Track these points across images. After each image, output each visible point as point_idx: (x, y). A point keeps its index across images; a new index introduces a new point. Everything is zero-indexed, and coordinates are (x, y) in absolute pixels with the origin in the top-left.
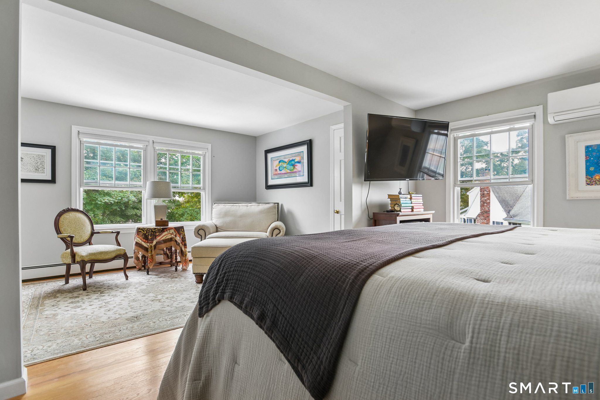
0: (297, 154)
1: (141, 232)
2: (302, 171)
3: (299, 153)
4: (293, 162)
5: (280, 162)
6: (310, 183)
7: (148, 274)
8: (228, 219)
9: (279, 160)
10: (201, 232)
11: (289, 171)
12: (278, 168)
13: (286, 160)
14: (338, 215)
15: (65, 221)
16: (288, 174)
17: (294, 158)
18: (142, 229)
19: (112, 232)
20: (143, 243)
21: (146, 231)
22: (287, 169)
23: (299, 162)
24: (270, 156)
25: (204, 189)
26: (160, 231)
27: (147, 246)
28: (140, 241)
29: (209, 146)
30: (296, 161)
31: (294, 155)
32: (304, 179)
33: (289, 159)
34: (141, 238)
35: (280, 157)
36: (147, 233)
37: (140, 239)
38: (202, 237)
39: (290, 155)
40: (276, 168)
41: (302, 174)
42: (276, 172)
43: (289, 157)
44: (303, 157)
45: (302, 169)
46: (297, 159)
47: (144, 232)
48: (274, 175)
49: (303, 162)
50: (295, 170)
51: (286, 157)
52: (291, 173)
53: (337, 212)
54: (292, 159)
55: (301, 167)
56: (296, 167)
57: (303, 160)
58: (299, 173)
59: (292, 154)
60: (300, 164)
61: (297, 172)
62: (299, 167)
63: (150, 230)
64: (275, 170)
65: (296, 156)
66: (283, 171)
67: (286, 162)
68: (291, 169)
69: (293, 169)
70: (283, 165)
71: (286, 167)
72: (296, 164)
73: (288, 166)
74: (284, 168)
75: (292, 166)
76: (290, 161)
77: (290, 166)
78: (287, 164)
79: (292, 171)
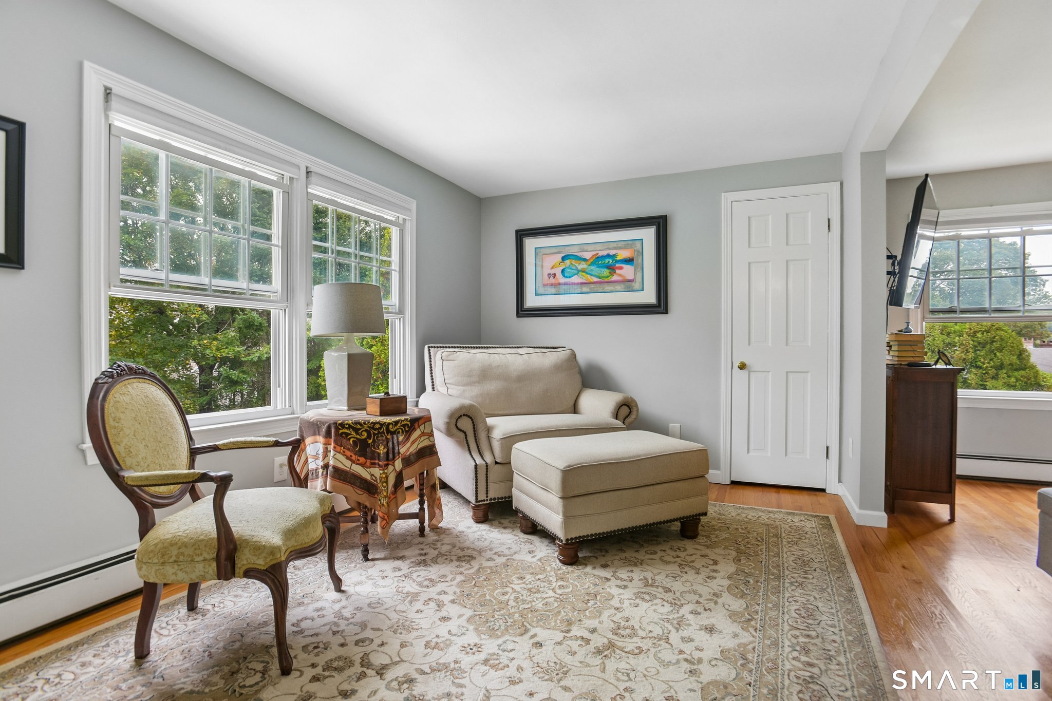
0: (623, 243)
1: (347, 434)
2: (639, 279)
3: (631, 242)
4: (609, 261)
5: (563, 259)
6: (661, 306)
7: (366, 559)
8: (493, 387)
9: (564, 255)
10: (465, 424)
11: (596, 279)
12: (558, 271)
13: (588, 255)
14: (744, 373)
15: (122, 416)
16: (593, 286)
17: (612, 252)
18: (350, 427)
19: (277, 444)
20: (358, 469)
21: (366, 430)
22: (587, 273)
23: (629, 261)
24: (531, 244)
25: (401, 311)
26: (407, 429)
27: (368, 477)
28: (345, 464)
29: (413, 205)
30: (618, 258)
31: (615, 245)
32: (649, 296)
33: (595, 253)
34: (348, 453)
35: (567, 248)
36: (369, 437)
37: (348, 458)
38: (466, 436)
39: (601, 244)
40: (552, 272)
41: (637, 285)
42: (552, 280)
43: (598, 249)
44: (641, 251)
45: (639, 275)
46: (623, 254)
47: (358, 437)
48: (545, 285)
49: (640, 261)
50: (615, 278)
51: (586, 247)
52: (601, 284)
53: (742, 366)
54: (605, 253)
55: (635, 270)
56: (618, 271)
57: (641, 257)
58: (628, 285)
59: (606, 244)
60: (633, 265)
61: (623, 282)
62: (627, 271)
63: (380, 428)
64: (549, 274)
65: (620, 248)
66: (575, 279)
67: (585, 260)
68: (603, 275)
69: (608, 274)
70: (577, 265)
71: (587, 271)
72: (617, 265)
73: (592, 268)
74: (579, 271)
75: (605, 270)
76: (598, 257)
77: (598, 269)
78: (589, 263)
79: (606, 280)
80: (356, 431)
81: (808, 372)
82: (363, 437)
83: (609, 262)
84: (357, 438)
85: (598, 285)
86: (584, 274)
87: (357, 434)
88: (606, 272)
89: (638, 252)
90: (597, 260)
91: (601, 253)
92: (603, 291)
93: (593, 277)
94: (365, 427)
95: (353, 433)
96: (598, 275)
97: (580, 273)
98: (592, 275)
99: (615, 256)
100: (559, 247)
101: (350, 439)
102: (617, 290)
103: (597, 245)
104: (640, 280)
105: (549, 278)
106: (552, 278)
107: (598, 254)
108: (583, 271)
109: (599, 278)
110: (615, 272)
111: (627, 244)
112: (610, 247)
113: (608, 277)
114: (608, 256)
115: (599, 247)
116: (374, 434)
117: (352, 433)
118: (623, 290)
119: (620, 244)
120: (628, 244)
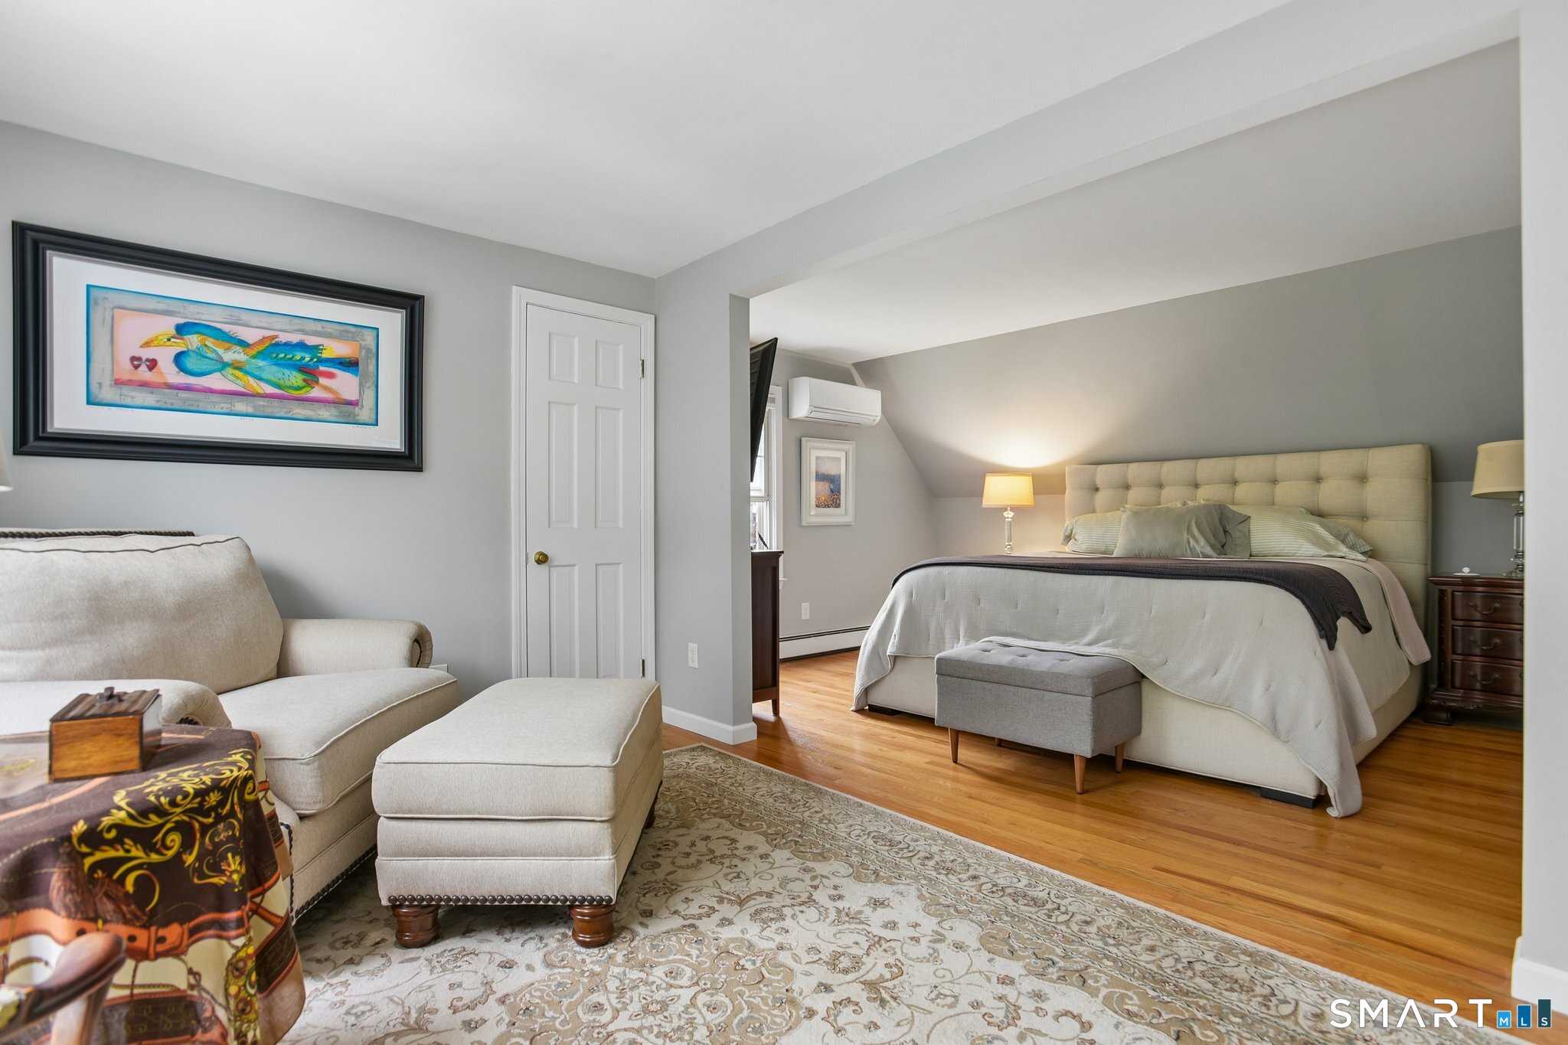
0: (336, 327)
1: (115, 865)
2: (368, 402)
3: (353, 329)
5: (181, 330)
6: (413, 457)
9: (182, 321)
11: (269, 389)
12: (165, 357)
13: (251, 335)
14: (544, 568)
16: (261, 402)
17: (311, 341)
18: (121, 834)
20: (155, 975)
21: (178, 826)
22: (247, 373)
23: (350, 364)
30: (325, 355)
31: (318, 327)
32: (389, 437)
35: (193, 308)
39: (284, 319)
40: (147, 354)
41: (364, 414)
42: (143, 373)
43: (276, 326)
44: (374, 350)
45: (369, 395)
46: (335, 349)
47: (155, 858)
48: (118, 383)
49: (372, 368)
50: (316, 392)
51: (245, 317)
52: (284, 399)
53: (543, 559)
54: (295, 338)
55: (361, 385)
56: (322, 380)
57: (374, 361)
58: (346, 410)
59: (297, 321)
60: (357, 375)
61: (334, 403)
62: (345, 384)
63: (222, 803)
64: (133, 359)
65: (329, 336)
66: (215, 381)
67: (242, 343)
68: (288, 383)
69: (301, 383)
70: (220, 351)
71: (247, 367)
72: (322, 368)
73: (261, 363)
74: (225, 365)
75: (295, 373)
76: (277, 345)
77: (275, 368)
78: (253, 352)
79: (296, 393)
80: (146, 838)
81: (619, 564)
82: (170, 853)
83: (303, 358)
84: (151, 866)
85: (275, 402)
86: (237, 373)
87: (149, 848)
88: (296, 378)
89: (369, 350)
90: (273, 350)
91: (284, 338)
92: (289, 415)
93: (262, 384)
94: (178, 815)
95: (137, 852)
96: (276, 380)
97: (230, 370)
98: (260, 379)
99: (316, 348)
100: (170, 301)
101: (122, 879)
102: (320, 417)
103: (275, 318)
104: (372, 404)
105: (136, 367)
106: (143, 368)
107: (277, 337)
108: (237, 366)
109: (279, 387)
110: (317, 382)
111: (344, 331)
112: (307, 328)
113: (299, 388)
114: (302, 346)
115: (278, 323)
116: (205, 828)
117: (134, 852)
118: (334, 419)
119: (329, 328)
120: (348, 331)
